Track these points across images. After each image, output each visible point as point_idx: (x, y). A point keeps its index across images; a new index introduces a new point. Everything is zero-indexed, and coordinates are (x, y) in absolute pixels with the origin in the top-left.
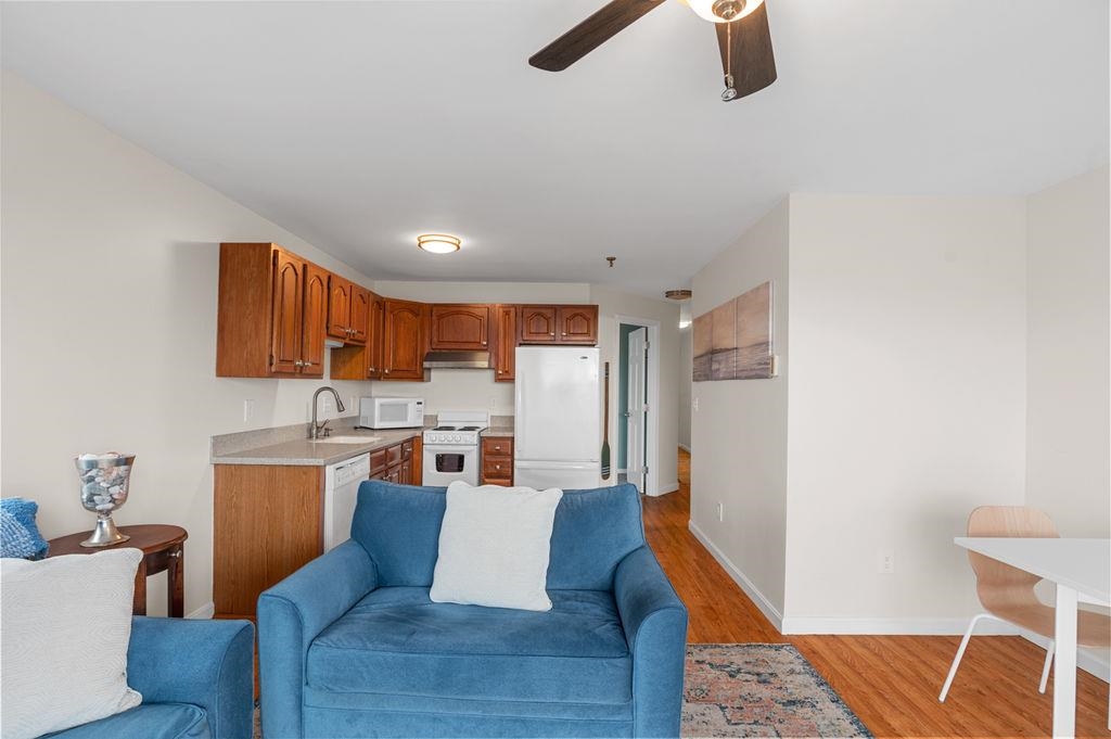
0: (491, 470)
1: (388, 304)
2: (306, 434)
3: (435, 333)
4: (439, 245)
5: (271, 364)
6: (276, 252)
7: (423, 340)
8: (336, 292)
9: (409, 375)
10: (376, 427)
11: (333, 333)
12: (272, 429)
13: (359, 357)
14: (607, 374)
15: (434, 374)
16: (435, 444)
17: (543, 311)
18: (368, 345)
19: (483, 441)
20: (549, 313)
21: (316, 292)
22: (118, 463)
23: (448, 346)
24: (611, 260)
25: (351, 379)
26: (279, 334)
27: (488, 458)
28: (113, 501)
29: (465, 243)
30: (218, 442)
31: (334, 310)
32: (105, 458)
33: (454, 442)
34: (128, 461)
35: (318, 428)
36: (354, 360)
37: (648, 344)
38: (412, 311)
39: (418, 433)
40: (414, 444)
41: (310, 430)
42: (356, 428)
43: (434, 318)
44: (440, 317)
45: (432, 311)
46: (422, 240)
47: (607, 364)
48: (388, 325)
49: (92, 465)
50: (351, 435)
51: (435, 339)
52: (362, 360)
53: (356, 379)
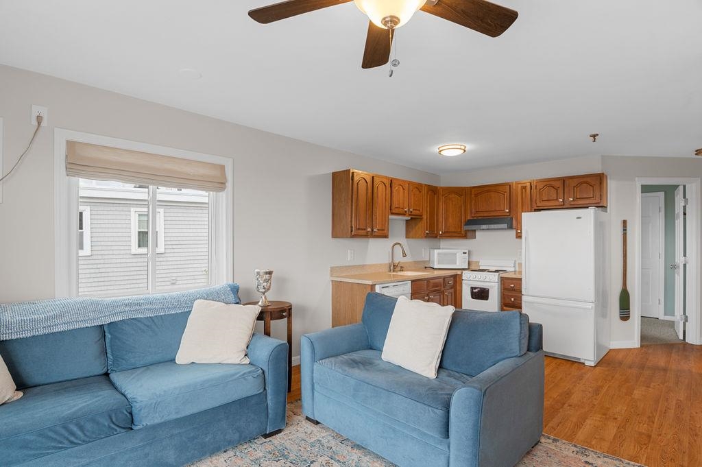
0: (507, 301)
1: (441, 191)
2: (388, 269)
3: (473, 207)
4: (452, 151)
5: (352, 231)
6: (353, 173)
7: (465, 210)
8: (395, 189)
9: (456, 234)
10: (435, 267)
11: (394, 212)
12: (366, 265)
13: (420, 225)
14: (625, 230)
15: (478, 234)
16: (470, 280)
17: (553, 183)
18: (425, 217)
19: (503, 281)
20: (558, 184)
21: (381, 191)
22: (266, 273)
23: (482, 215)
24: (594, 136)
25: (415, 238)
26: (356, 216)
27: (507, 293)
28: (264, 288)
29: (469, 147)
30: (333, 270)
31: (394, 199)
32: (262, 271)
33: (482, 279)
34: (270, 273)
35: (394, 266)
36: (417, 227)
37: (686, 201)
38: (457, 194)
39: (459, 272)
40: (457, 279)
41: (390, 268)
42: (426, 268)
43: (473, 196)
44: (476, 195)
45: (471, 191)
46: (441, 149)
47: (625, 222)
48: (441, 203)
49: (258, 273)
50: (424, 271)
51: (473, 211)
52: (422, 226)
53: (418, 238)
